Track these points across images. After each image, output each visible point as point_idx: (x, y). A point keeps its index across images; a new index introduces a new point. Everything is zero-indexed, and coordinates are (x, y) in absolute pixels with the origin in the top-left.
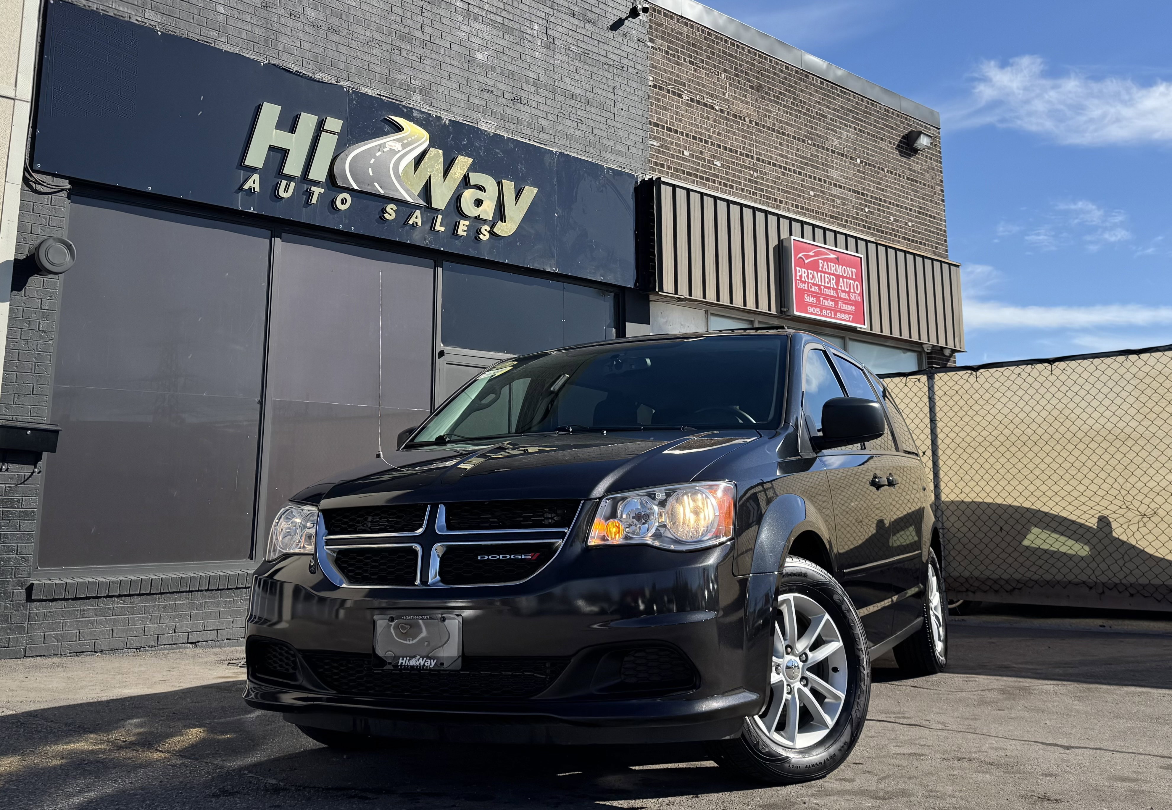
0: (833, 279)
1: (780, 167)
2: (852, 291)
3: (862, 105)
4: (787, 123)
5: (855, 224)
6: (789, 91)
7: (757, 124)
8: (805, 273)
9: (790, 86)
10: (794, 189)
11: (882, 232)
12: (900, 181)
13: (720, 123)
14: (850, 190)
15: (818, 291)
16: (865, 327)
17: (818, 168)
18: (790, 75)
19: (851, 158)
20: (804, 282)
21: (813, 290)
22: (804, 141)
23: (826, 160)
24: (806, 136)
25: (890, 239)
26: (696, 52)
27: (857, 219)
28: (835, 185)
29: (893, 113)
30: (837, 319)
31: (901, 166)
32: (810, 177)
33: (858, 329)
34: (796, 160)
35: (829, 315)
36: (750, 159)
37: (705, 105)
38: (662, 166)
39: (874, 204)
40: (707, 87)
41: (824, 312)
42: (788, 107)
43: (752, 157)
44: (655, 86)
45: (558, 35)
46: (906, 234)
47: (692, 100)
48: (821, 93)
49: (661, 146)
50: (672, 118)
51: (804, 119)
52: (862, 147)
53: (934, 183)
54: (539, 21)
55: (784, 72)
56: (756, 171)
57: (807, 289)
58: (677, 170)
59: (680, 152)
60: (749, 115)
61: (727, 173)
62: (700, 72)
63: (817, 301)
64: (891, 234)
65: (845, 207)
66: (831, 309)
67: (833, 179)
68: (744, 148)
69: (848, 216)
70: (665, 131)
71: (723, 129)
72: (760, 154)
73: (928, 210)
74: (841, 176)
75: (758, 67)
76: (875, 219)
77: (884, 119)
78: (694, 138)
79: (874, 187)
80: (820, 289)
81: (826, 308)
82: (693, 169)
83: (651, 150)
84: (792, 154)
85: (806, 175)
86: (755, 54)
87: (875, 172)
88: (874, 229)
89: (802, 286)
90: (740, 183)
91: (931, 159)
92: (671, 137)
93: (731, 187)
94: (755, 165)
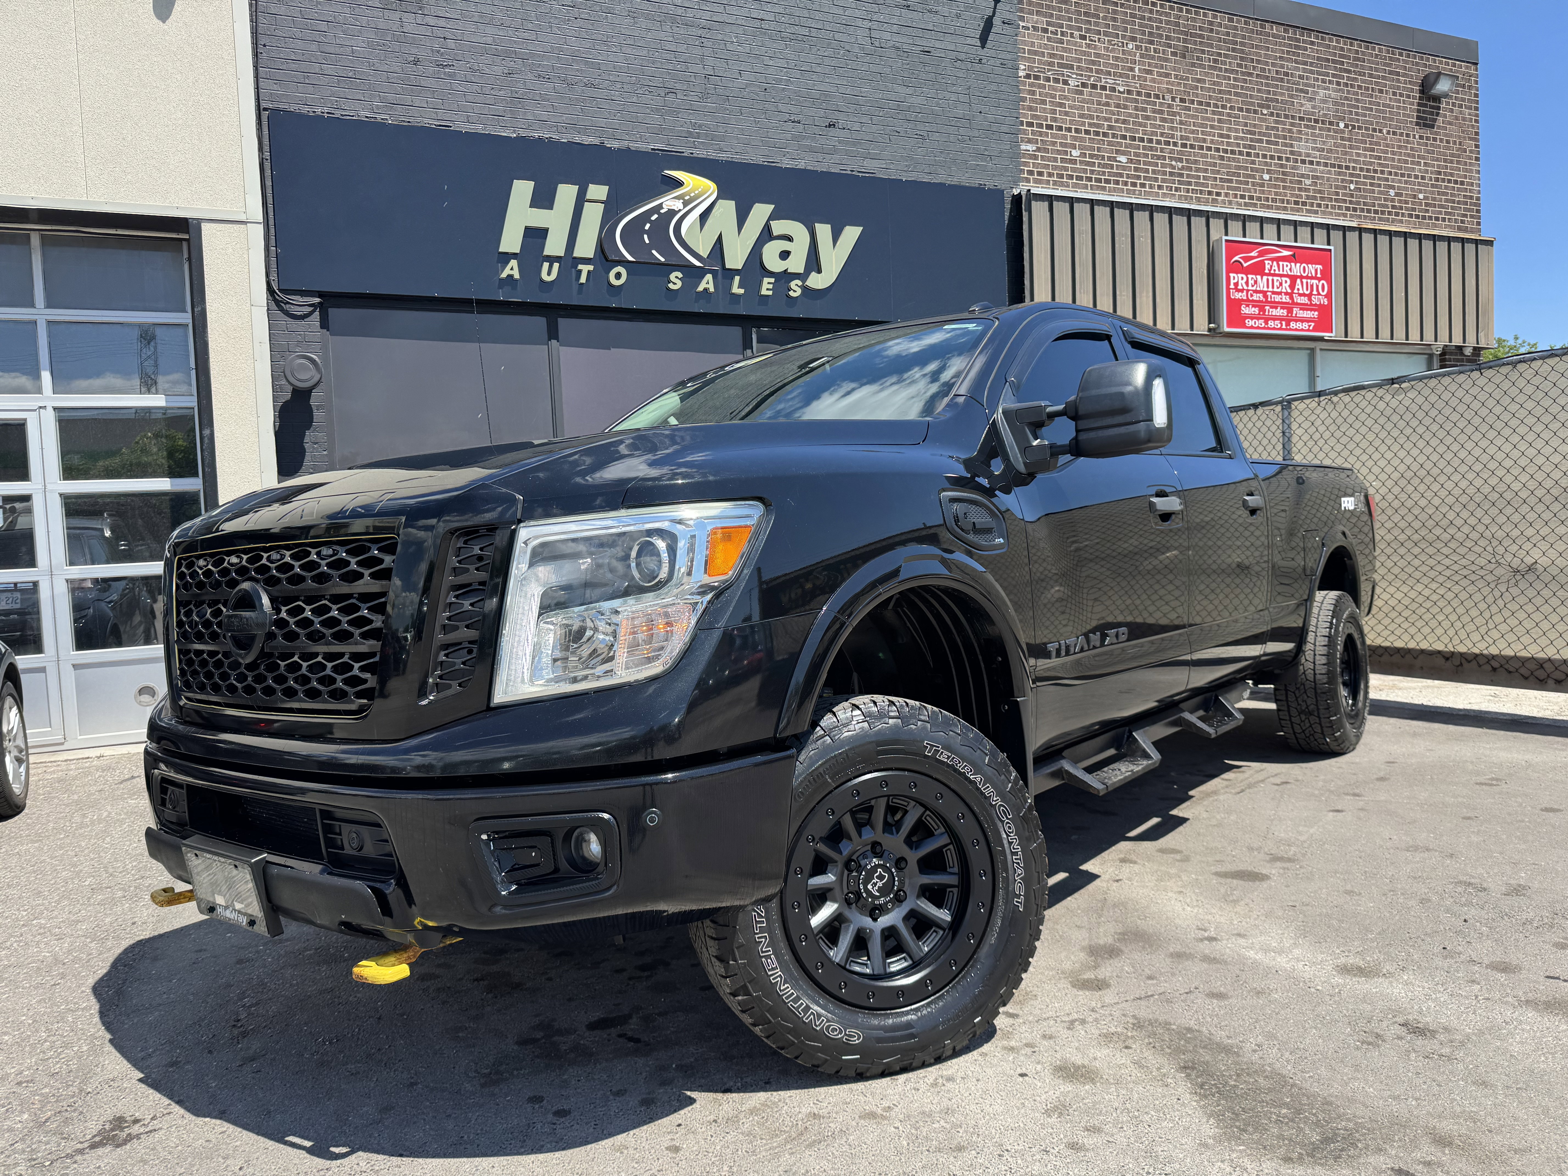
0: (1286, 282)
1: (1218, 150)
2: (1315, 292)
3: (1349, 51)
4: (1230, 93)
5: (1333, 207)
6: (1234, 50)
7: (1182, 100)
8: (1242, 278)
9: (1236, 43)
10: (1239, 175)
11: (1376, 212)
12: (1408, 142)
13: (1126, 107)
14: (1326, 165)
15: (1262, 298)
16: (1336, 334)
18: (1236, 28)
19: (1331, 123)
20: (1242, 291)
21: (1254, 298)
22: (1255, 112)
23: (1290, 131)
24: (1259, 105)
25: (1388, 220)
26: (1089, 22)
27: (1336, 200)
28: (1303, 162)
29: (1401, 54)
30: (1290, 330)
31: (1411, 122)
32: (1265, 156)
33: (1326, 338)
34: (1242, 139)
35: (1279, 326)
36: (1171, 147)
37: (1104, 88)
38: (1040, 174)
39: (1365, 177)
40: (1106, 65)
41: (1271, 324)
42: (1232, 71)
43: (1175, 144)
44: (1028, 76)
45: (887, 36)
46: (1414, 210)
47: (1084, 85)
48: (1285, 45)
49: (1038, 150)
50: (1054, 112)
51: (1257, 83)
52: (1349, 106)
53: (1465, 137)
54: (859, 23)
55: (1226, 27)
56: (1181, 160)
57: (1245, 298)
58: (1061, 176)
59: (1066, 153)
60: (1170, 91)
61: (1136, 169)
62: (1095, 47)
63: (1260, 311)
64: (1390, 213)
65: (1319, 188)
66: (1280, 319)
67: (1300, 154)
68: (1162, 135)
69: (1322, 199)
70: (1044, 130)
71: (1130, 115)
72: (1187, 138)
73: (1452, 175)
74: (1313, 149)
75: (1185, 26)
76: (1365, 197)
77: (1385, 64)
78: (1087, 132)
79: (1366, 156)
80: (1265, 296)
81: (1274, 319)
82: (1085, 171)
83: (1024, 157)
84: (1237, 131)
85: (1257, 155)
86: (1181, 10)
87: (1368, 136)
88: (1362, 210)
89: (1238, 296)
90: (1156, 180)
91: (1461, 106)
92: (1053, 136)
93: (1143, 185)
94: (1179, 152)
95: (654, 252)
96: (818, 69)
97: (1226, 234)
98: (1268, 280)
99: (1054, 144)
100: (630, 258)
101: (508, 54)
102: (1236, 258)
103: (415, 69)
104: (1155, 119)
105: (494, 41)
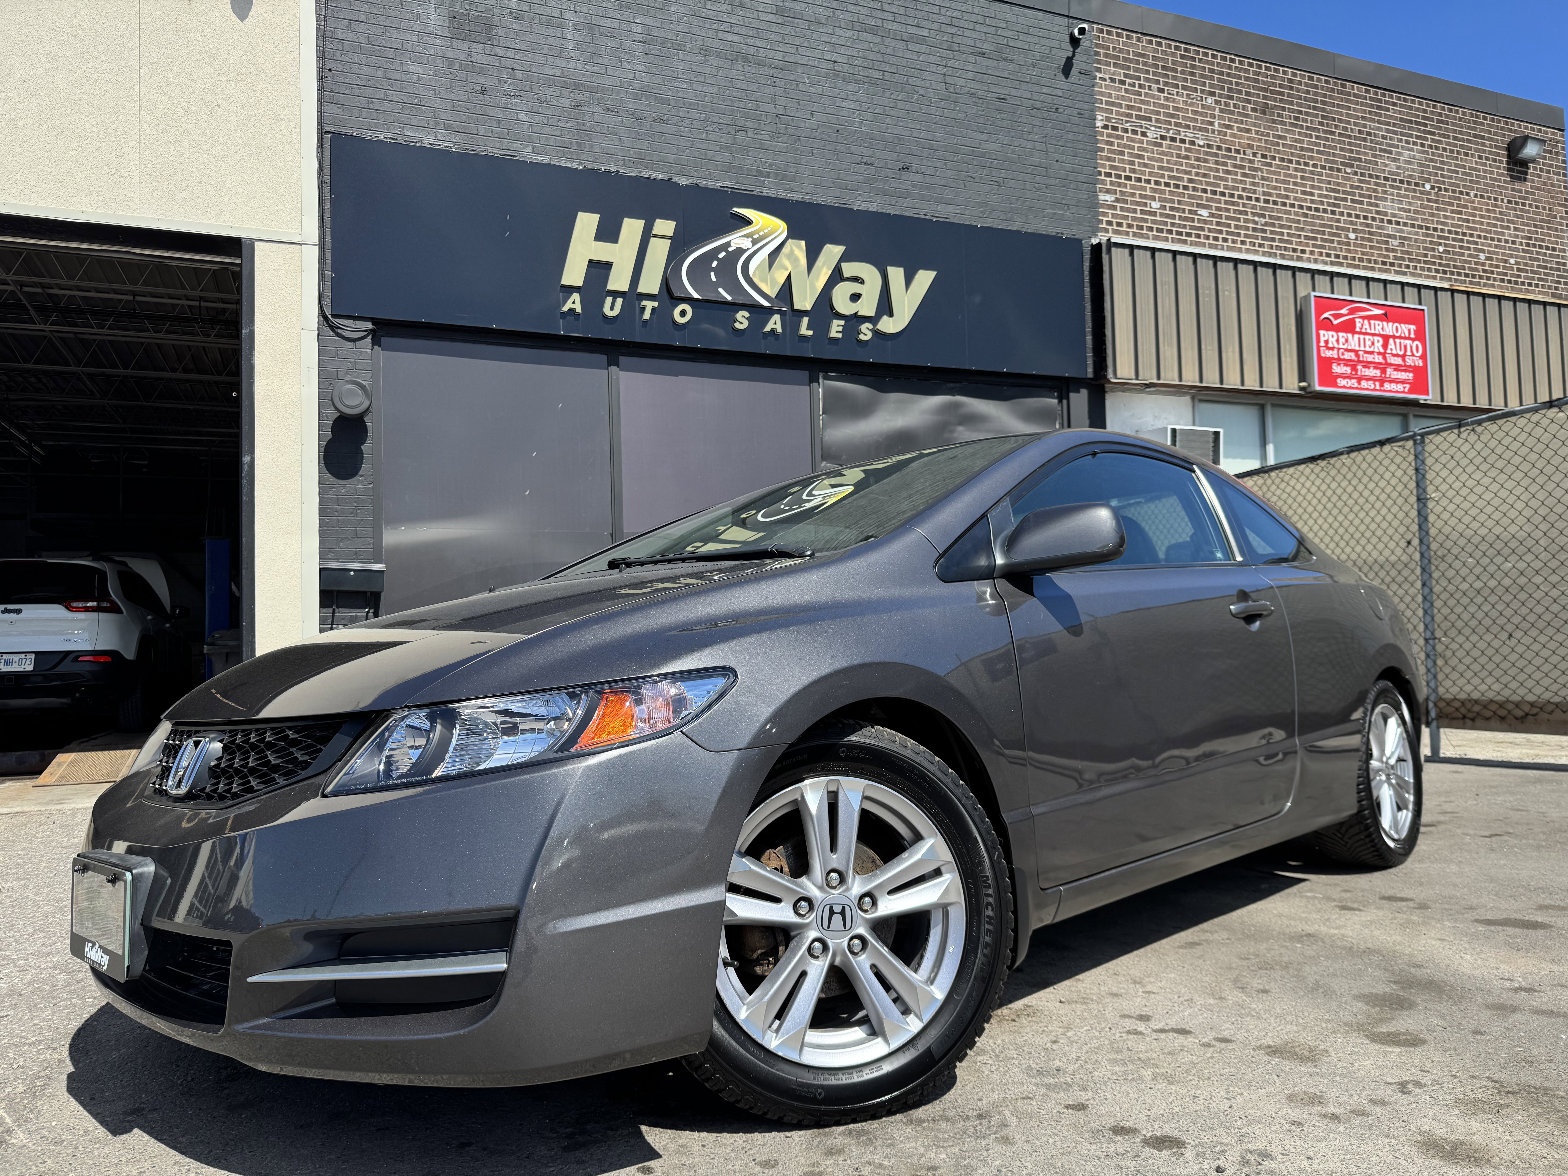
0: (1378, 341)
1: (1301, 207)
2: (1409, 353)
3: (1432, 113)
4: (1312, 150)
5: (1422, 269)
6: (1315, 108)
7: (1264, 156)
8: (1333, 336)
9: (1316, 101)
10: (1324, 233)
11: (1467, 275)
12: (1496, 206)
13: (1206, 161)
14: (1413, 226)
15: (1354, 358)
16: (1432, 398)
17: (1362, 203)
18: (1316, 87)
19: (1416, 184)
20: (1332, 349)
21: (1346, 357)
22: (1339, 170)
23: (1375, 191)
24: (1342, 164)
25: (1479, 284)
26: (1167, 76)
27: (1425, 262)
28: (1390, 222)
29: (1485, 118)
30: (1384, 391)
31: (1499, 186)
32: (1349, 215)
33: (1422, 402)
34: (1326, 196)
35: (1373, 387)
36: (1253, 202)
37: (1183, 141)
38: (1119, 224)
39: (1454, 240)
40: (1184, 118)
41: (1364, 384)
42: (1314, 129)
43: (1257, 200)
44: (1106, 127)
45: (961, 82)
46: (1506, 274)
47: (1163, 138)
48: (1367, 105)
49: (1117, 200)
50: (1133, 163)
51: (1339, 142)
52: (1434, 167)
53: (1554, 204)
54: (933, 68)
55: (1306, 85)
56: (1263, 216)
57: (1336, 356)
58: (1141, 228)
59: (1145, 204)
60: (1250, 147)
61: (1218, 224)
62: (1174, 101)
63: (1352, 370)
64: (1481, 277)
65: (1406, 249)
66: (1374, 379)
67: (1386, 214)
68: (1244, 190)
69: (1410, 260)
70: (1123, 181)
71: (1211, 169)
72: (1270, 194)
73: (1543, 240)
74: (1400, 209)
75: (1264, 83)
76: (1455, 260)
77: (1469, 128)
78: (1167, 185)
79: (1453, 219)
80: (1357, 355)
81: (1368, 379)
82: (1165, 223)
83: (1103, 206)
84: (1320, 188)
85: (1342, 214)
86: (1260, 67)
87: (1456, 198)
88: (1452, 273)
89: (1329, 354)
90: (1239, 235)
91: (1548, 172)
92: (1132, 187)
93: (1225, 240)
94: (1262, 208)
95: (721, 290)
96: (892, 113)
97: (1314, 290)
98: (1359, 339)
99: (1133, 195)
100: (696, 296)
101: (577, 87)
102: (1326, 315)
103: (480, 98)
104: (1236, 174)
105: (562, 73)
